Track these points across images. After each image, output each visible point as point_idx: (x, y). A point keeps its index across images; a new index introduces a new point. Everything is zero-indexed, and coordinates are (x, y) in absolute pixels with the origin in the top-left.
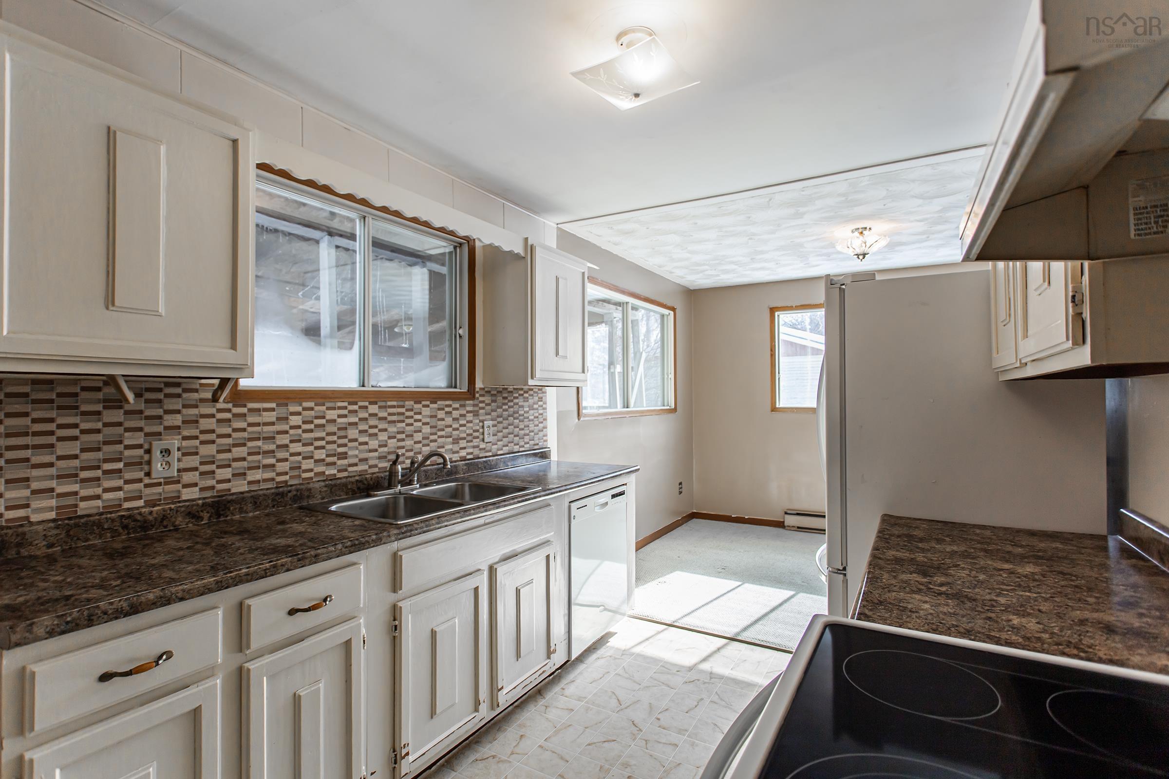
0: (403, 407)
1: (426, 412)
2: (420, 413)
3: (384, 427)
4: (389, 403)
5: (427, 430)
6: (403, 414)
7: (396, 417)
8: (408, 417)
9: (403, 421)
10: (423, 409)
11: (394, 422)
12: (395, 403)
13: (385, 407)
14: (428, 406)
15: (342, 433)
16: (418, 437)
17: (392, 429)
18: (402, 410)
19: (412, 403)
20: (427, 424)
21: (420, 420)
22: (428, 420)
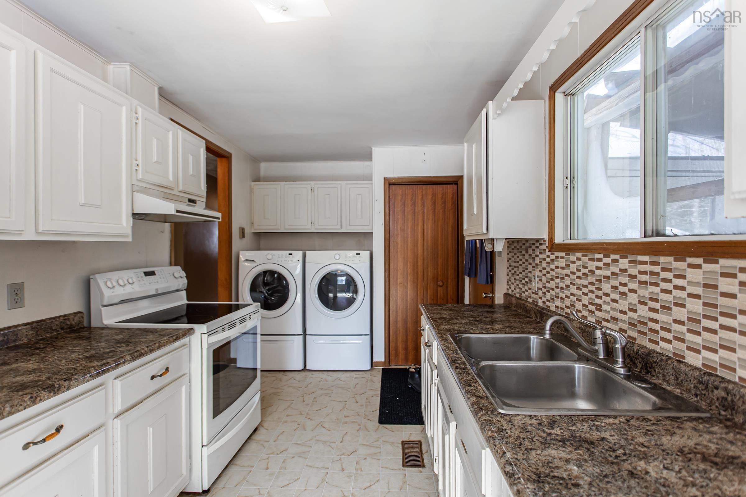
0: (657, 264)
1: (694, 275)
2: (684, 277)
3: (634, 288)
4: (640, 258)
5: (696, 306)
6: (657, 274)
7: (648, 277)
8: (664, 280)
9: (657, 285)
10: (689, 270)
11: (645, 283)
12: (646, 258)
13: (635, 262)
14: (699, 267)
15: (598, 285)
16: (680, 313)
17: (645, 292)
18: (657, 269)
19: (670, 259)
20: (698, 297)
21: (683, 288)
22: (699, 291)
